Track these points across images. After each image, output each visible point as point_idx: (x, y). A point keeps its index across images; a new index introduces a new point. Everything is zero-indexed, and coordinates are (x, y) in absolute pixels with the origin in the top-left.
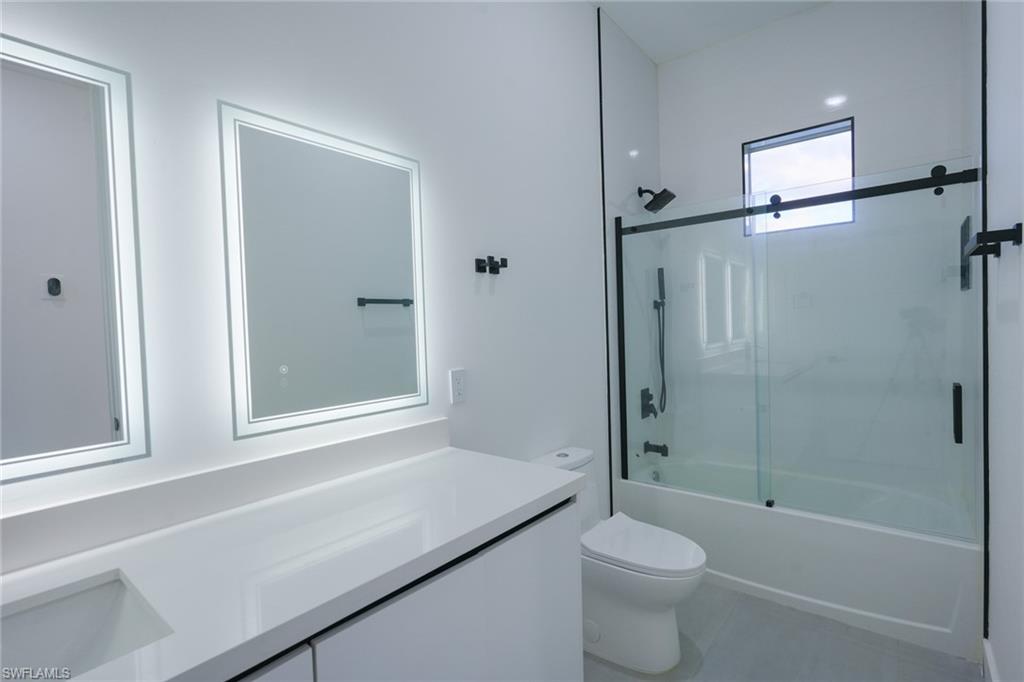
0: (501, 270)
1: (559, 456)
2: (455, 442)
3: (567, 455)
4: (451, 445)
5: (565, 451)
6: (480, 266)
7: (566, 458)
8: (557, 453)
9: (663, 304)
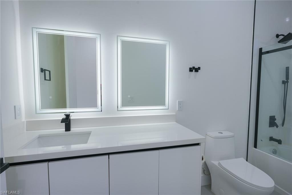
0: (199, 71)
1: (219, 133)
2: (177, 121)
3: (222, 133)
4: (176, 122)
5: (221, 132)
6: (191, 70)
7: (222, 134)
8: (219, 132)
9: (287, 82)
